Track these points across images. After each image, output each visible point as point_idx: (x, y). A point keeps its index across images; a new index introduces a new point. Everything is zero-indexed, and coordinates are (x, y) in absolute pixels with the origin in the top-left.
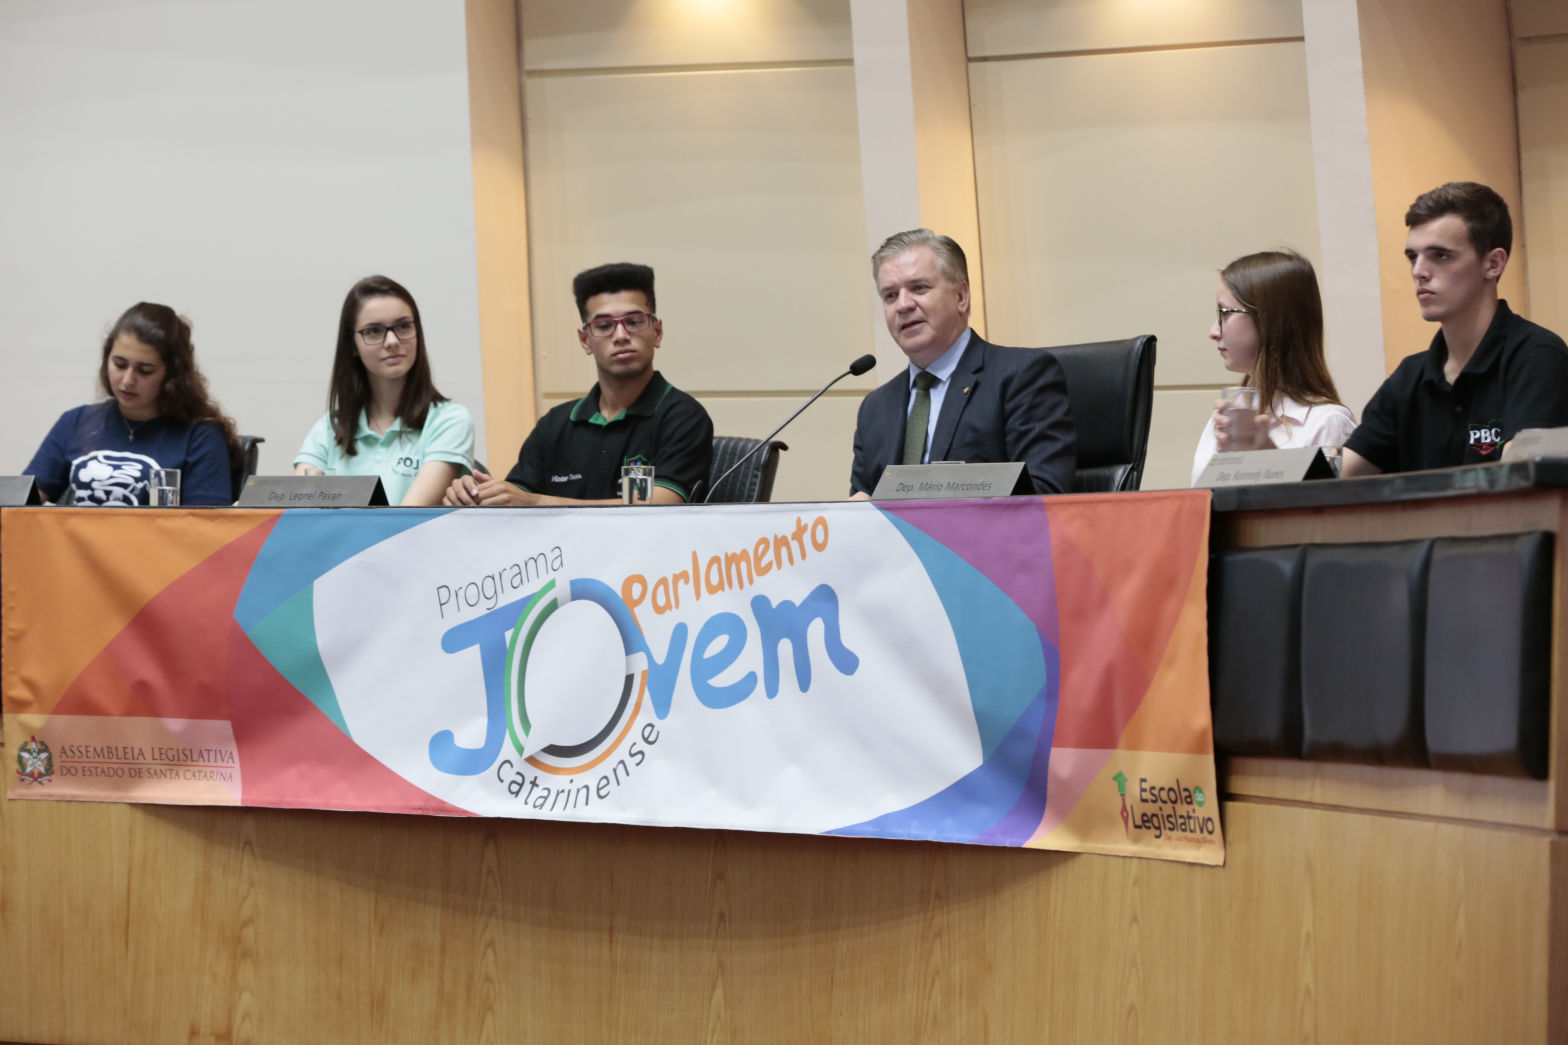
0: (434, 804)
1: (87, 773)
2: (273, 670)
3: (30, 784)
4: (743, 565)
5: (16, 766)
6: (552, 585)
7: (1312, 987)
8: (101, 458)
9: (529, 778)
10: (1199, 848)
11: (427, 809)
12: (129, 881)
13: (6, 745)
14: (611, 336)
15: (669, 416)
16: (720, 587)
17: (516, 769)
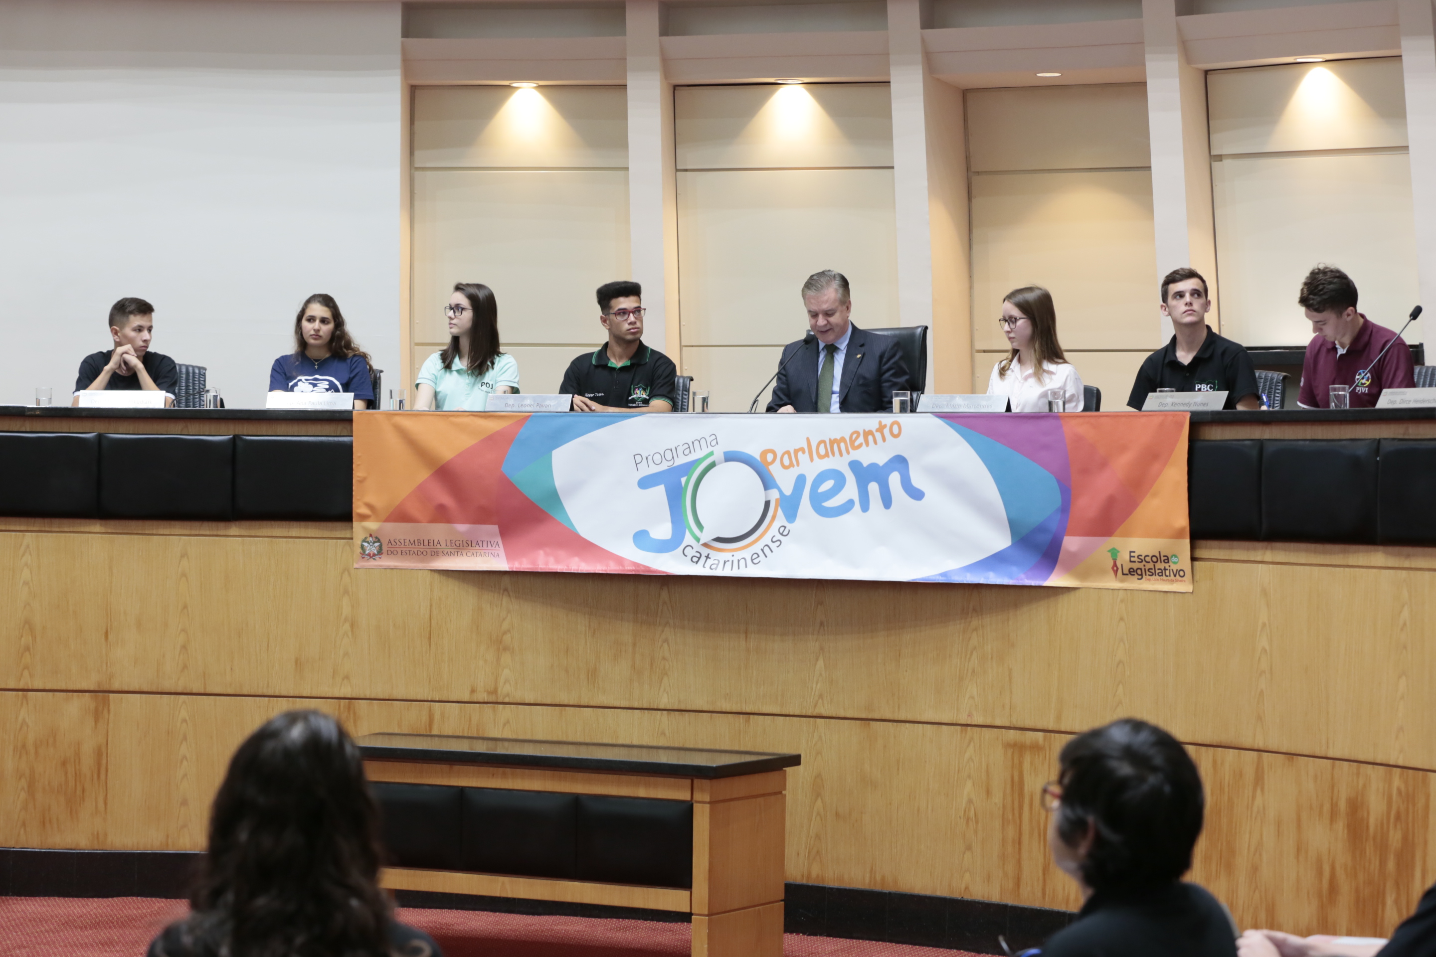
0: (643, 568)
1: (404, 553)
2: (527, 498)
3: (368, 560)
4: (842, 445)
5: (360, 550)
6: (711, 454)
7: (1267, 648)
8: (303, 380)
9: (704, 554)
10: (1172, 584)
11: (638, 571)
12: (431, 611)
13: (354, 539)
14: (626, 320)
15: (658, 364)
16: (827, 455)
17: (695, 549)
